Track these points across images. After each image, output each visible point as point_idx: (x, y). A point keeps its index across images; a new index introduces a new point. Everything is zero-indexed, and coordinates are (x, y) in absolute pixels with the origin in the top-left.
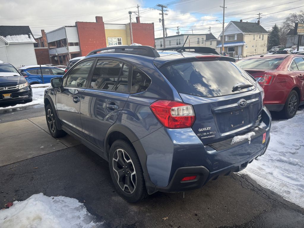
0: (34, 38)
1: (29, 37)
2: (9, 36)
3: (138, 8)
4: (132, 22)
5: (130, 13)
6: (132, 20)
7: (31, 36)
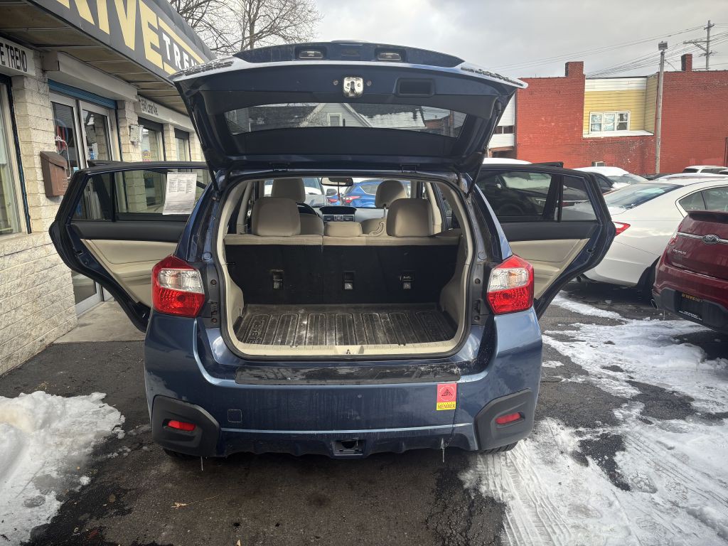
0: (423, 117)
1: (415, 117)
2: (378, 116)
3: (708, 31)
4: (665, 70)
5: (663, 46)
6: (665, 64)
7: (419, 114)
